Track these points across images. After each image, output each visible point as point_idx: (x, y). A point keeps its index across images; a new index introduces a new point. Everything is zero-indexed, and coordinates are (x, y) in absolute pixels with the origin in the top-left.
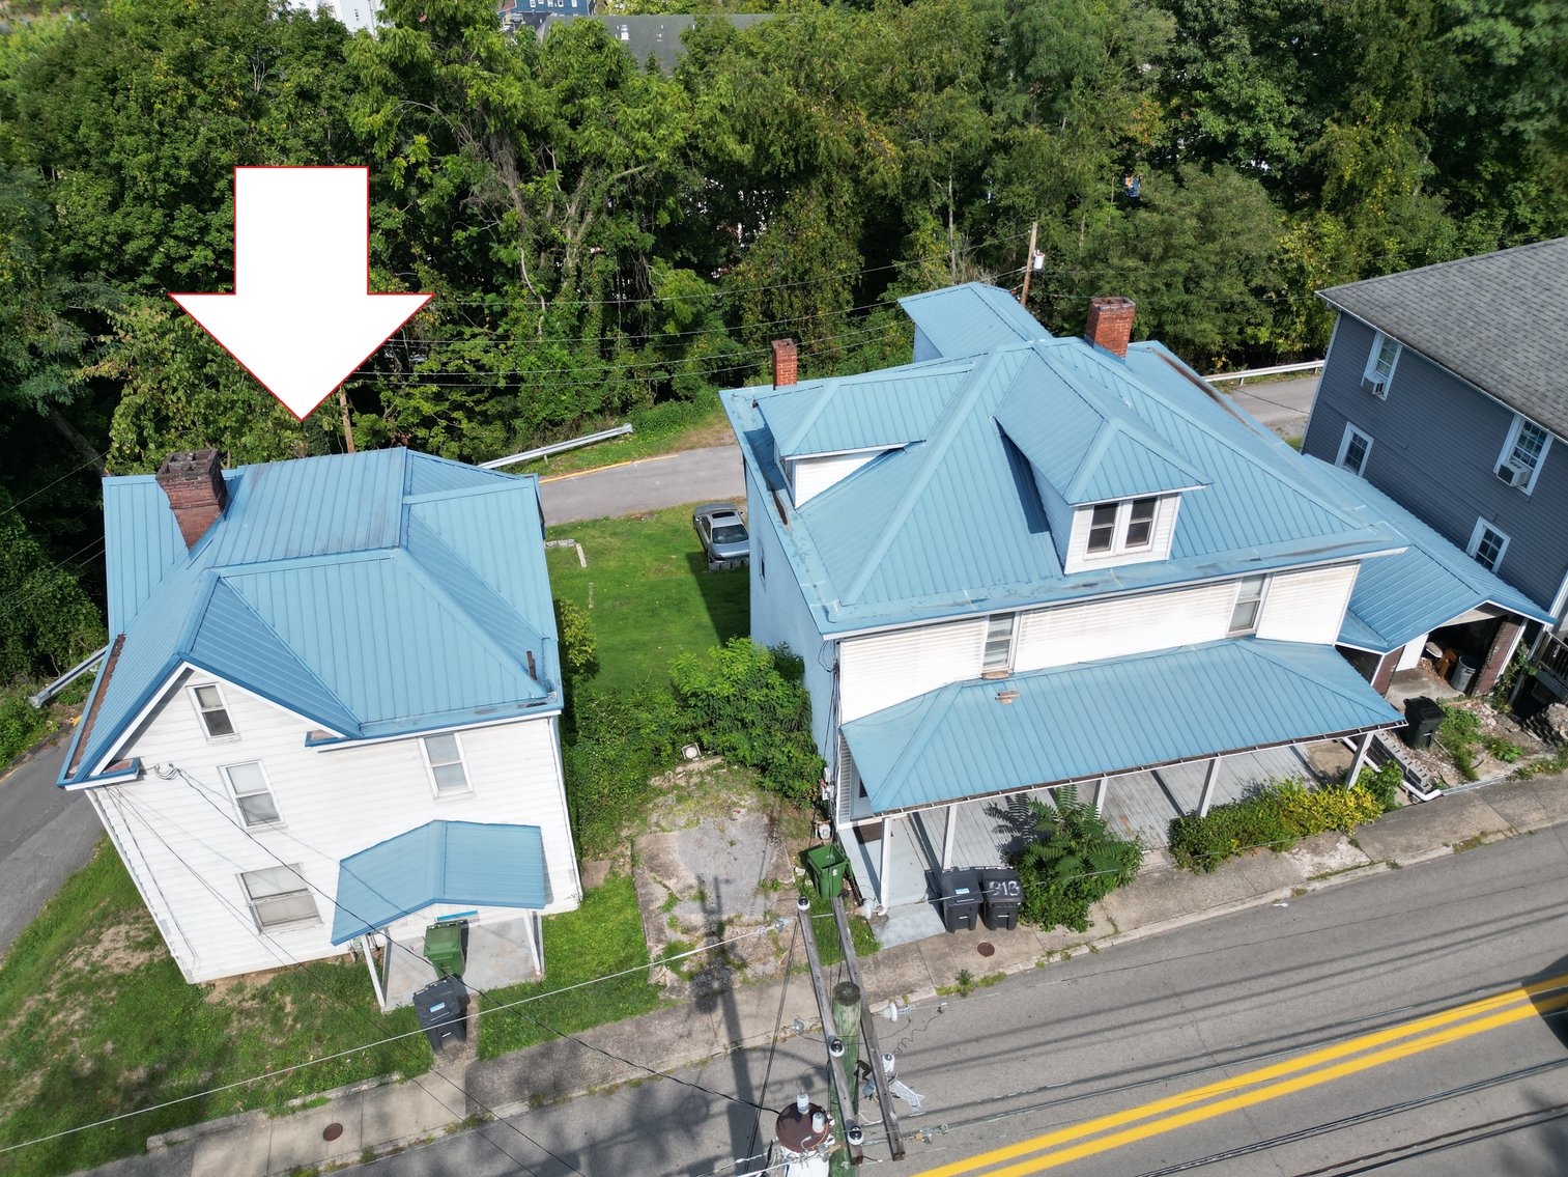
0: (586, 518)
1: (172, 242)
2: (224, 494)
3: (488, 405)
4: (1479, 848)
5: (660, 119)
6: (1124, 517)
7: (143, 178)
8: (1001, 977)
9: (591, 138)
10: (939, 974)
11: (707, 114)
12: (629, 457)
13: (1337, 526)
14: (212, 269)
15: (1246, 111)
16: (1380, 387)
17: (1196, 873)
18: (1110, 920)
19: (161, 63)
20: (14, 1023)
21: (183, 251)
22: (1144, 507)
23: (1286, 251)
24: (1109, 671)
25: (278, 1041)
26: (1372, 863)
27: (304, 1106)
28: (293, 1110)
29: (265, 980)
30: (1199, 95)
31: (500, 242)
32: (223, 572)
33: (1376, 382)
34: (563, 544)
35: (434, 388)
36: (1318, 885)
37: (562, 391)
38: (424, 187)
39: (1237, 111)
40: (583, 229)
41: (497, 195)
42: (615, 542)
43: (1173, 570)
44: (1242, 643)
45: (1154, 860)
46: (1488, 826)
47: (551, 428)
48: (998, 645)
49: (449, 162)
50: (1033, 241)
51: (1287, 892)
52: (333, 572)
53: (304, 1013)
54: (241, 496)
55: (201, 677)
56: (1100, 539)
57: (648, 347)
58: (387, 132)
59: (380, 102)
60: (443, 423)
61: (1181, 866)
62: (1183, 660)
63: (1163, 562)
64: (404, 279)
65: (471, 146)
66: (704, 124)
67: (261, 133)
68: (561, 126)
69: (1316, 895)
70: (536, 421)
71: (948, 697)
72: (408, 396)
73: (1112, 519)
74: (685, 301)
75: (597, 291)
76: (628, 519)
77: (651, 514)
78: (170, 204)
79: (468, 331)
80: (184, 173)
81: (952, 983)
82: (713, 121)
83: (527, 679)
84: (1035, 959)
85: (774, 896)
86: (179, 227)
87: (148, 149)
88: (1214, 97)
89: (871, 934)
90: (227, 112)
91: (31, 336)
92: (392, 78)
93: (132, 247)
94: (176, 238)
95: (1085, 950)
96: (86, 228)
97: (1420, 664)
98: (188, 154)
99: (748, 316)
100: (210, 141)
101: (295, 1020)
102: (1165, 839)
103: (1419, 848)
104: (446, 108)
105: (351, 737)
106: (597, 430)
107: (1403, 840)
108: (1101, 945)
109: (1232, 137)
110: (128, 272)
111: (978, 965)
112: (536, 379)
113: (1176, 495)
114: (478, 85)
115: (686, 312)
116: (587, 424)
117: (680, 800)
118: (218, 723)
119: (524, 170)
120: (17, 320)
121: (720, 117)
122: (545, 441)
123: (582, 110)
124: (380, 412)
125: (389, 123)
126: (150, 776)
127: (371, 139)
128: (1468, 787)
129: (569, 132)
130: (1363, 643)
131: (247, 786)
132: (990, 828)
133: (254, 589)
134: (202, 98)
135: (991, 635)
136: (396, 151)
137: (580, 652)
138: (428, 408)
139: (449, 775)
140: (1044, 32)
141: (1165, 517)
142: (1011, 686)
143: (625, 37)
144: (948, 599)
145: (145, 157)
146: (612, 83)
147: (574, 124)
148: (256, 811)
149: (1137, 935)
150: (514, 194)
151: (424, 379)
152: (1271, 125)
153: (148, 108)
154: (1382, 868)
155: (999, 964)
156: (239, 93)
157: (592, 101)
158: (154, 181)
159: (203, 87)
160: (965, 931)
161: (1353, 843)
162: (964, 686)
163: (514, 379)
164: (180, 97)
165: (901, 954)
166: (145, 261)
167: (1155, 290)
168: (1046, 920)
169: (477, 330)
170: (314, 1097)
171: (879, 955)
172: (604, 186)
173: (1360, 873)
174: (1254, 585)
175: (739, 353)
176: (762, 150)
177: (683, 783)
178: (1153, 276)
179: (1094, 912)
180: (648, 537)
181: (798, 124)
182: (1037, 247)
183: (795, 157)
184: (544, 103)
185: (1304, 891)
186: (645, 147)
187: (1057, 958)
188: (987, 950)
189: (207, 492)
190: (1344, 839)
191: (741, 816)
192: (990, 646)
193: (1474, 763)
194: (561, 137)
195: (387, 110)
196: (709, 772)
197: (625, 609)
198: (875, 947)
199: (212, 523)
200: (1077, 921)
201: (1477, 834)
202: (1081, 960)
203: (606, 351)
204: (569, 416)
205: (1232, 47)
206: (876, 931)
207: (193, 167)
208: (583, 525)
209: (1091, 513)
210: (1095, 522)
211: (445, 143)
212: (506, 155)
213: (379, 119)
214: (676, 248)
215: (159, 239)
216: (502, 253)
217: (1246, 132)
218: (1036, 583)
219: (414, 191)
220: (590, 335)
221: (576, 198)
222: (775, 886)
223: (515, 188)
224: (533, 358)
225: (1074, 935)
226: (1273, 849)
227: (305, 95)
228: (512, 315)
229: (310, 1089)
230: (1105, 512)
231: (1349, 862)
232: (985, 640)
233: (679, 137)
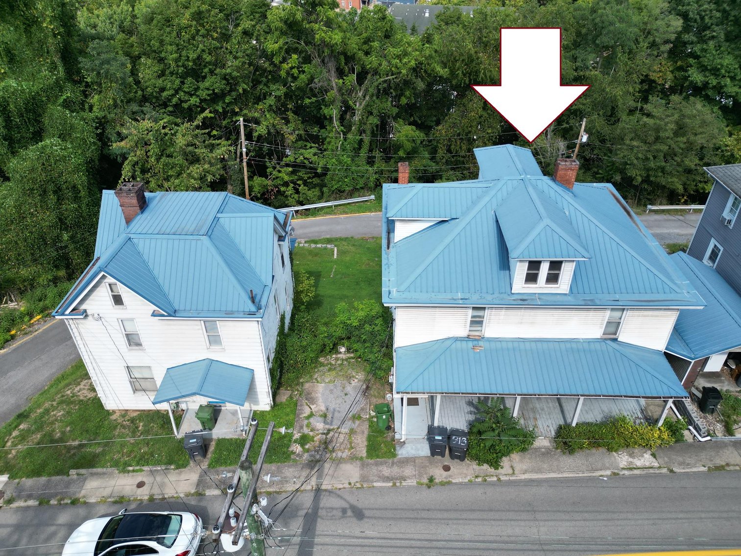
0: (343, 236)
1: (182, 94)
3: (314, 180)
4: (723, 472)
5: (406, 54)
6: (544, 269)
7: (173, 64)
8: (449, 483)
9: (372, 61)
10: (420, 475)
11: (427, 53)
12: (370, 211)
13: (667, 290)
14: (198, 107)
15: (715, 72)
16: (730, 222)
17: (564, 453)
18: (512, 467)
19: (187, 15)
20: (39, 411)
21: (186, 98)
22: (556, 265)
23: (727, 146)
24: (533, 344)
25: (132, 440)
26: (660, 467)
27: (133, 471)
28: (129, 472)
29: (135, 414)
30: (691, 61)
31: (326, 106)
32: (132, 236)
33: (728, 218)
34: (329, 246)
35: (290, 169)
36: (626, 473)
37: (346, 177)
38: (295, 78)
39: (710, 70)
40: (364, 103)
41: (326, 84)
42: (353, 249)
43: (570, 299)
44: (609, 342)
45: (542, 442)
46: (732, 461)
47: (339, 193)
48: (477, 322)
49: (306, 67)
50: (583, 127)
51: (608, 473)
52: (176, 242)
53: (147, 432)
54: (152, 206)
55: (110, 280)
56: (532, 278)
57: (392, 161)
58: (280, 52)
59: (279, 38)
60: (292, 185)
61: (557, 448)
62: (574, 345)
63: (565, 294)
64: (283, 118)
65: (316, 61)
66: (426, 58)
67: (227, 49)
68: (361, 54)
69: (624, 477)
70: (333, 189)
71: (449, 343)
72: (279, 171)
73: (538, 269)
74: (408, 141)
75: (368, 132)
76: (362, 239)
77: (373, 238)
78: (183, 77)
79: (309, 145)
80: (190, 64)
81: (425, 480)
82: (430, 56)
83: (250, 302)
84: (469, 478)
85: (357, 422)
86: (186, 88)
87: (176, 52)
88: (699, 63)
89: (395, 450)
90: (213, 39)
91: (118, 128)
92: (285, 28)
93: (165, 94)
94: (185, 92)
95: (495, 479)
96: (148, 84)
97: (722, 370)
98: (193, 56)
99: (440, 151)
100: (203, 51)
101: (141, 434)
102: (553, 433)
103: (688, 464)
104: (307, 43)
105: (170, 315)
106: (359, 196)
107: (681, 459)
108: (503, 478)
109: (706, 85)
110: (165, 105)
111: (439, 474)
112: (334, 171)
113: (573, 261)
114: (320, 33)
115: (409, 146)
116: (357, 194)
117: (330, 370)
118: (118, 300)
119: (341, 73)
120: (114, 120)
121: (434, 54)
122: (336, 199)
123: (371, 47)
124: (266, 177)
125: (281, 48)
126: (90, 318)
127: (273, 55)
128: (728, 438)
129: (364, 57)
130: (680, 352)
131: (130, 329)
132: (466, 411)
133: (143, 245)
134: (203, 31)
135: (473, 317)
136: (284, 60)
137: (307, 295)
138: (286, 178)
139: (214, 339)
140: (607, 23)
141: (567, 273)
142: (481, 343)
143: (427, 15)
144: (449, 296)
145: (175, 56)
146: (387, 36)
147: (367, 53)
148: (133, 340)
149: (523, 477)
150: (334, 85)
151: (287, 165)
152: (728, 80)
153: (179, 35)
154: (665, 471)
155: (450, 476)
156: (219, 30)
157: (376, 44)
158: (178, 66)
159: (204, 27)
160: (439, 457)
161: (653, 455)
162: (457, 339)
163: (326, 169)
164: (193, 30)
165: (407, 461)
166: (170, 100)
167: (647, 159)
168: (480, 461)
169: (313, 145)
170: (138, 468)
171: (395, 460)
172: (376, 84)
173: (651, 471)
174: (617, 314)
175: (433, 167)
176: (453, 73)
177: (333, 363)
178: (647, 151)
179: (505, 462)
180: (368, 248)
181: (472, 61)
182: (585, 131)
183: (469, 77)
184: (354, 43)
185: (618, 474)
186: (396, 67)
187: (480, 479)
188: (447, 468)
190: (649, 452)
191: (355, 383)
192: (473, 323)
193: (735, 426)
194: (360, 60)
195: (281, 42)
196: (346, 360)
197: (346, 280)
198: (394, 455)
199: (136, 215)
200: (495, 464)
201: (724, 464)
202: (493, 484)
203: (371, 161)
204: (347, 189)
205: (713, 37)
206: (398, 448)
207: (194, 61)
208: (341, 239)
209: (527, 264)
210: (529, 269)
211: (307, 60)
212: (332, 65)
213: (277, 46)
214: (411, 115)
215: (177, 92)
216: (326, 111)
217: (714, 82)
218: (496, 295)
219: (290, 79)
220: (364, 153)
221: (363, 88)
222: (359, 418)
223: (335, 81)
224: (334, 160)
225: (492, 470)
226: (608, 449)
227: (246, 33)
228: (328, 140)
229: (138, 464)
230: (534, 265)
231: (647, 464)
232: (469, 319)
233: (413, 63)
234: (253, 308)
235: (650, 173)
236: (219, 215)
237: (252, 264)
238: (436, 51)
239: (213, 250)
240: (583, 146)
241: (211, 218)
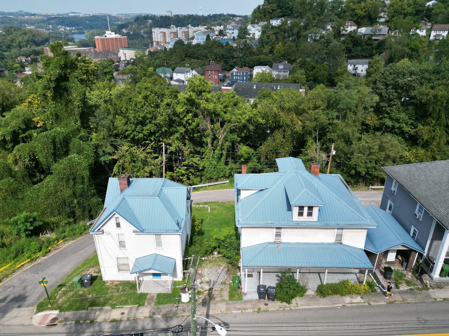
0: (213, 201)
1: (135, 132)
2: (129, 183)
3: (197, 173)
4: (393, 304)
5: (244, 113)
6: (306, 210)
7: (132, 119)
8: (267, 311)
9: (227, 116)
10: (254, 308)
11: (254, 113)
12: (227, 188)
13: (360, 220)
14: (142, 138)
15: (397, 120)
17: (321, 297)
18: (296, 303)
19: (140, 97)
20: (70, 282)
21: (137, 134)
22: (310, 208)
24: (304, 245)
25: (117, 294)
26: (364, 303)
27: (119, 308)
28: (116, 308)
29: (117, 283)
30: (386, 115)
31: (205, 137)
32: (125, 197)
33: (393, 190)
34: (206, 206)
35: (186, 168)
36: (349, 305)
37: (214, 171)
38: (190, 124)
39: (395, 120)
40: (223, 136)
41: (205, 127)
42: (218, 207)
43: (318, 224)
44: (338, 244)
45: (310, 292)
46: (397, 300)
47: (210, 179)
48: (278, 235)
49: (196, 119)
50: (333, 147)
51: (341, 305)
52: (145, 199)
53: (124, 290)
54: (132, 184)
55: (117, 215)
56: (301, 214)
57: (238, 163)
58: (183, 113)
59: (183, 106)
60: (186, 176)
61: (318, 295)
62: (322, 246)
63: (316, 222)
64: (183, 143)
65: (201, 116)
66: (254, 115)
67: (157, 111)
68: (222, 113)
69: (348, 307)
70: (207, 177)
71: (266, 245)
72: (180, 169)
73: (303, 210)
74: (246, 154)
75: (226, 150)
76: (223, 202)
77: (228, 202)
78: (137, 124)
79: (195, 156)
80: (140, 119)
81: (256, 310)
82: (256, 114)
83: (176, 226)
84: (276, 308)
85: (224, 285)
86: (137, 129)
87: (134, 114)
88: (390, 116)
89: (242, 297)
90: (151, 107)
91: (104, 149)
92: (186, 102)
93: (127, 133)
94: (136, 131)
95: (289, 309)
96: (119, 128)
97: (395, 260)
98: (142, 115)
99: (262, 158)
100: (147, 113)
101: (121, 291)
102: (316, 289)
103: (377, 301)
104: (196, 109)
105: (141, 232)
106: (221, 181)
107: (374, 299)
108: (292, 308)
109: (393, 127)
110: (126, 137)
111: (263, 307)
112: (208, 168)
113: (318, 206)
114: (203, 104)
115: (246, 156)
116: (220, 180)
117: (209, 263)
118: (118, 225)
119: (212, 122)
120: (102, 145)
121: (258, 113)
122: (209, 183)
123: (227, 110)
124: (173, 172)
125: (184, 111)
126: (105, 234)
127: (180, 114)
128: (396, 290)
129: (224, 114)
130: (371, 249)
131: (121, 240)
132: (275, 279)
133: (130, 201)
134: (147, 104)
135: (276, 232)
136: (185, 116)
137: (197, 228)
138: (184, 172)
139: (159, 244)
140: (341, 99)
141: (315, 211)
142: (280, 245)
143: (255, 87)
144: (265, 222)
145: (133, 115)
146: (235, 105)
147: (225, 113)
148: (122, 245)
149: (302, 307)
150: (209, 127)
151: (184, 166)
152: (404, 124)
153: (136, 105)
154: (366, 304)
155: (268, 308)
156: (155, 103)
157: (229, 109)
158: (134, 120)
159: (148, 102)
160: (263, 300)
161: (362, 298)
162: (269, 243)
163: (204, 167)
164: (143, 103)
165: (248, 301)
166: (129, 136)
167: (366, 163)
168: (282, 300)
169: (197, 156)
170: (121, 306)
171: (242, 301)
172: (229, 127)
173: (360, 304)
174: (340, 231)
175: (259, 166)
176: (267, 121)
177: (211, 259)
178: (366, 159)
179: (293, 301)
180: (226, 207)
181: (277, 116)
182: (334, 149)
183: (276, 123)
184: (219, 108)
185: (345, 306)
186: (239, 119)
187: (282, 309)
188: (266, 305)
189: (126, 182)
190: (360, 296)
191: (222, 268)
192: (277, 235)
193: (400, 285)
194: (222, 115)
195: (184, 108)
196: (218, 258)
197: (215, 222)
198: (242, 299)
199: (126, 188)
200: (289, 302)
201: (393, 300)
202: (288, 310)
203: (226, 164)
204: (215, 177)
205: (395, 105)
206: (243, 296)
207: (142, 118)
208: (212, 203)
209: (298, 208)
210: (299, 210)
211: (196, 115)
212: (208, 119)
213: (182, 110)
214: (247, 141)
215: (133, 131)
216: (204, 139)
217: (397, 125)
218: (286, 222)
219: (187, 125)
220: (223, 159)
221: (223, 129)
222: (225, 283)
223: (209, 126)
224: (208, 163)
225: (287, 305)
226: (341, 295)
227: (168, 105)
228: (205, 153)
229: (121, 305)
230: (301, 208)
231: (359, 301)
232: (275, 233)
233: (247, 117)
234: (178, 229)
235: (369, 170)
236: (162, 188)
237: (177, 209)
238: (259, 112)
239: (161, 203)
240: (334, 156)
241: (159, 189)
